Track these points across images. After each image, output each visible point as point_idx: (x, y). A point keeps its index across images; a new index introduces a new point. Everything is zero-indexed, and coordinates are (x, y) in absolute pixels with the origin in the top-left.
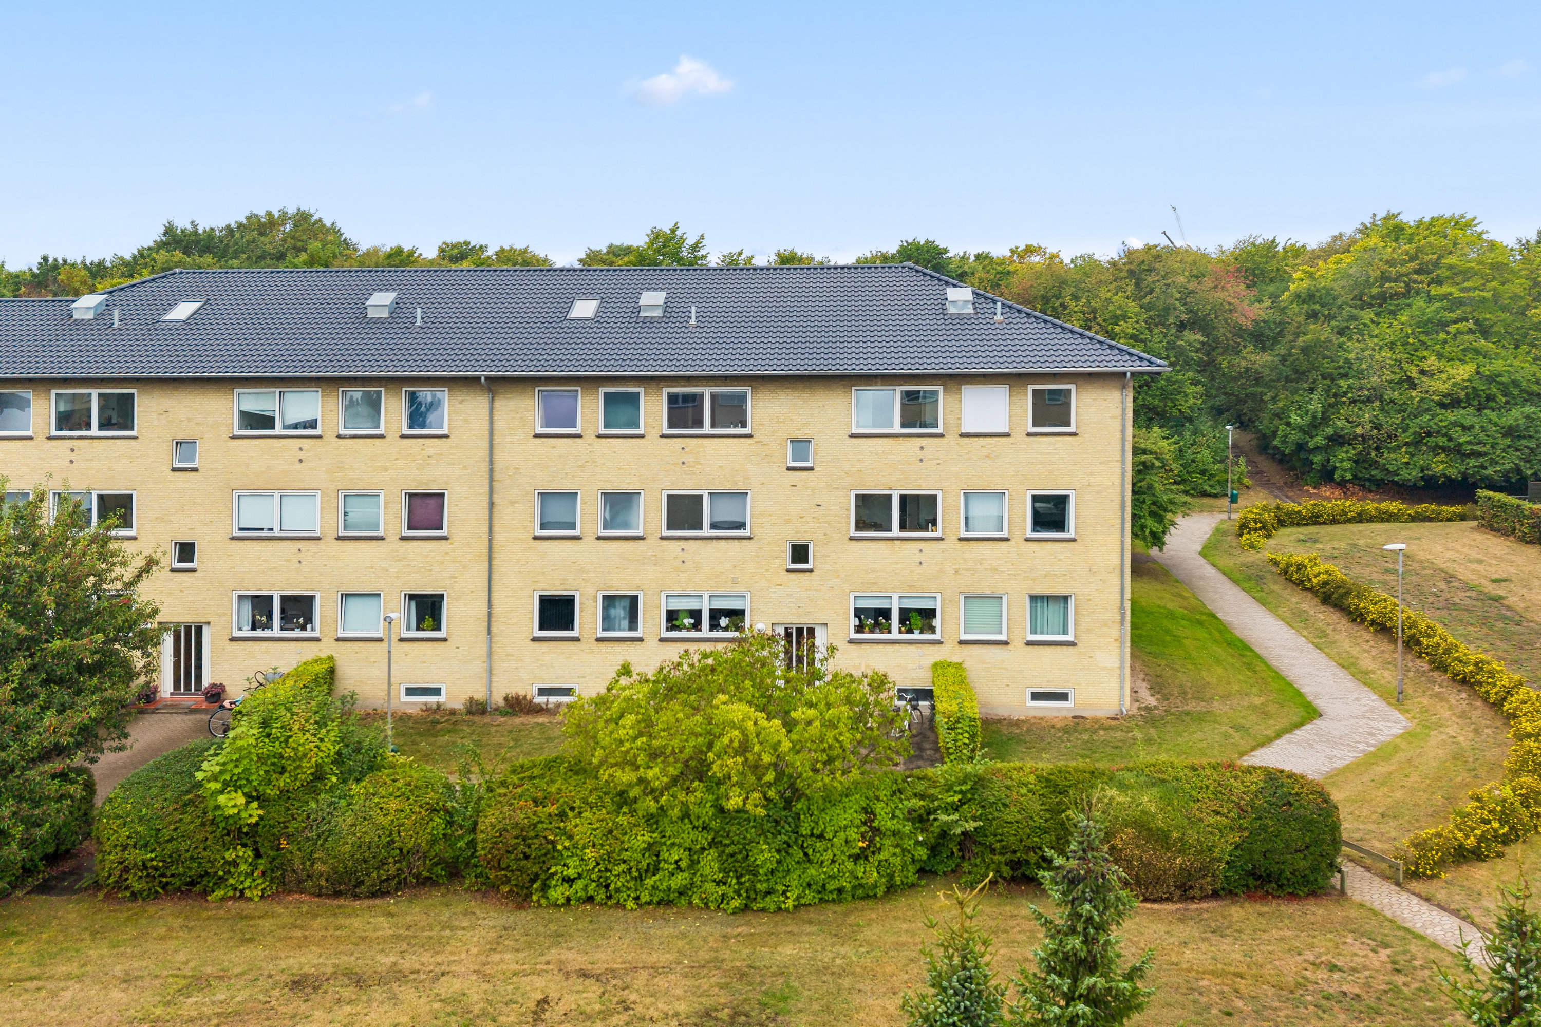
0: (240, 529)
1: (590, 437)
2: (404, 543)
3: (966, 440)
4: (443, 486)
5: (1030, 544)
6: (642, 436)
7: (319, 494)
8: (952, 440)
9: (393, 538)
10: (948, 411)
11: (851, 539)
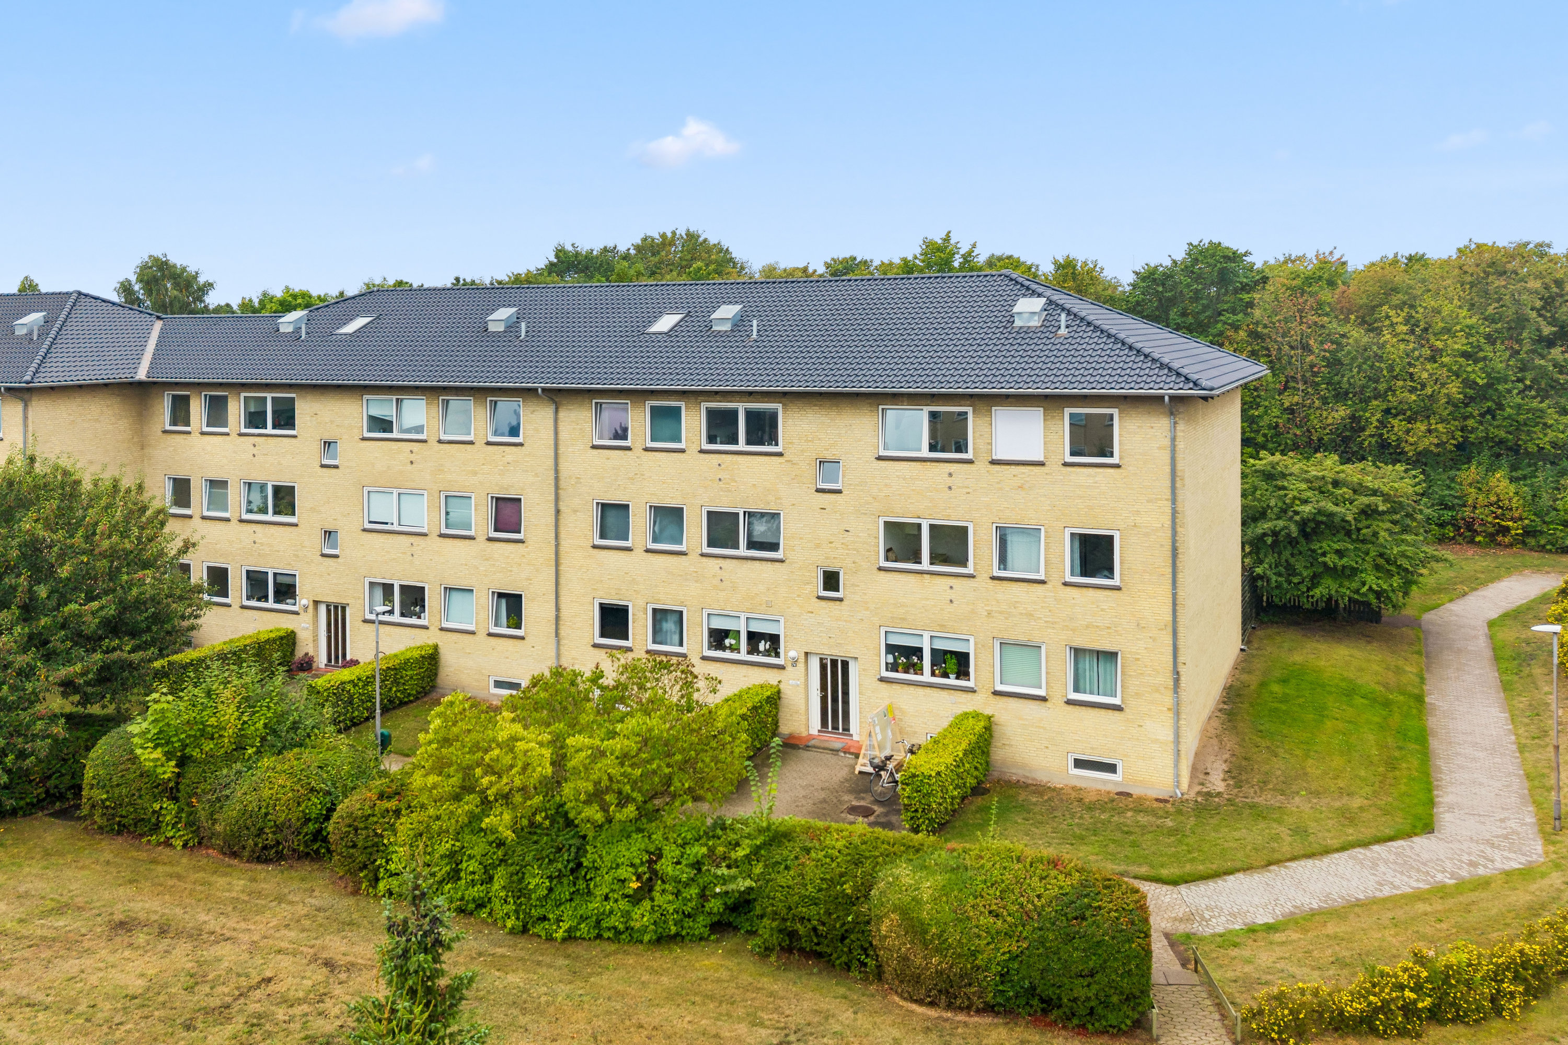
0: (370, 522)
1: (638, 451)
2: (490, 544)
3: (997, 468)
4: (519, 492)
5: (1069, 589)
6: (682, 451)
7: (426, 493)
8: (982, 466)
9: (481, 538)
10: (977, 435)
11: (880, 569)
